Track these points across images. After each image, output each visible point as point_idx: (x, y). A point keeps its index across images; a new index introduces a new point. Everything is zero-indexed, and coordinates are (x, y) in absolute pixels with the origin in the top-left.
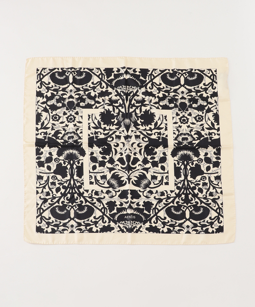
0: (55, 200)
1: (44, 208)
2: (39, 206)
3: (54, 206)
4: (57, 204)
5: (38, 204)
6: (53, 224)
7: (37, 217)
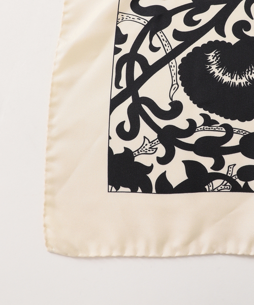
0: (204, 18)
1: (152, 58)
2: (126, 48)
3: (199, 43)
4: (212, 36)
5: (121, 38)
6: (191, 140)
7: (115, 103)
